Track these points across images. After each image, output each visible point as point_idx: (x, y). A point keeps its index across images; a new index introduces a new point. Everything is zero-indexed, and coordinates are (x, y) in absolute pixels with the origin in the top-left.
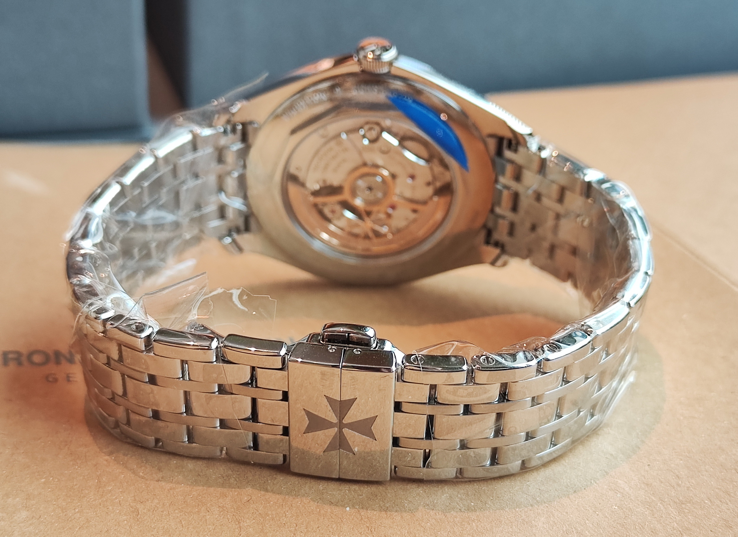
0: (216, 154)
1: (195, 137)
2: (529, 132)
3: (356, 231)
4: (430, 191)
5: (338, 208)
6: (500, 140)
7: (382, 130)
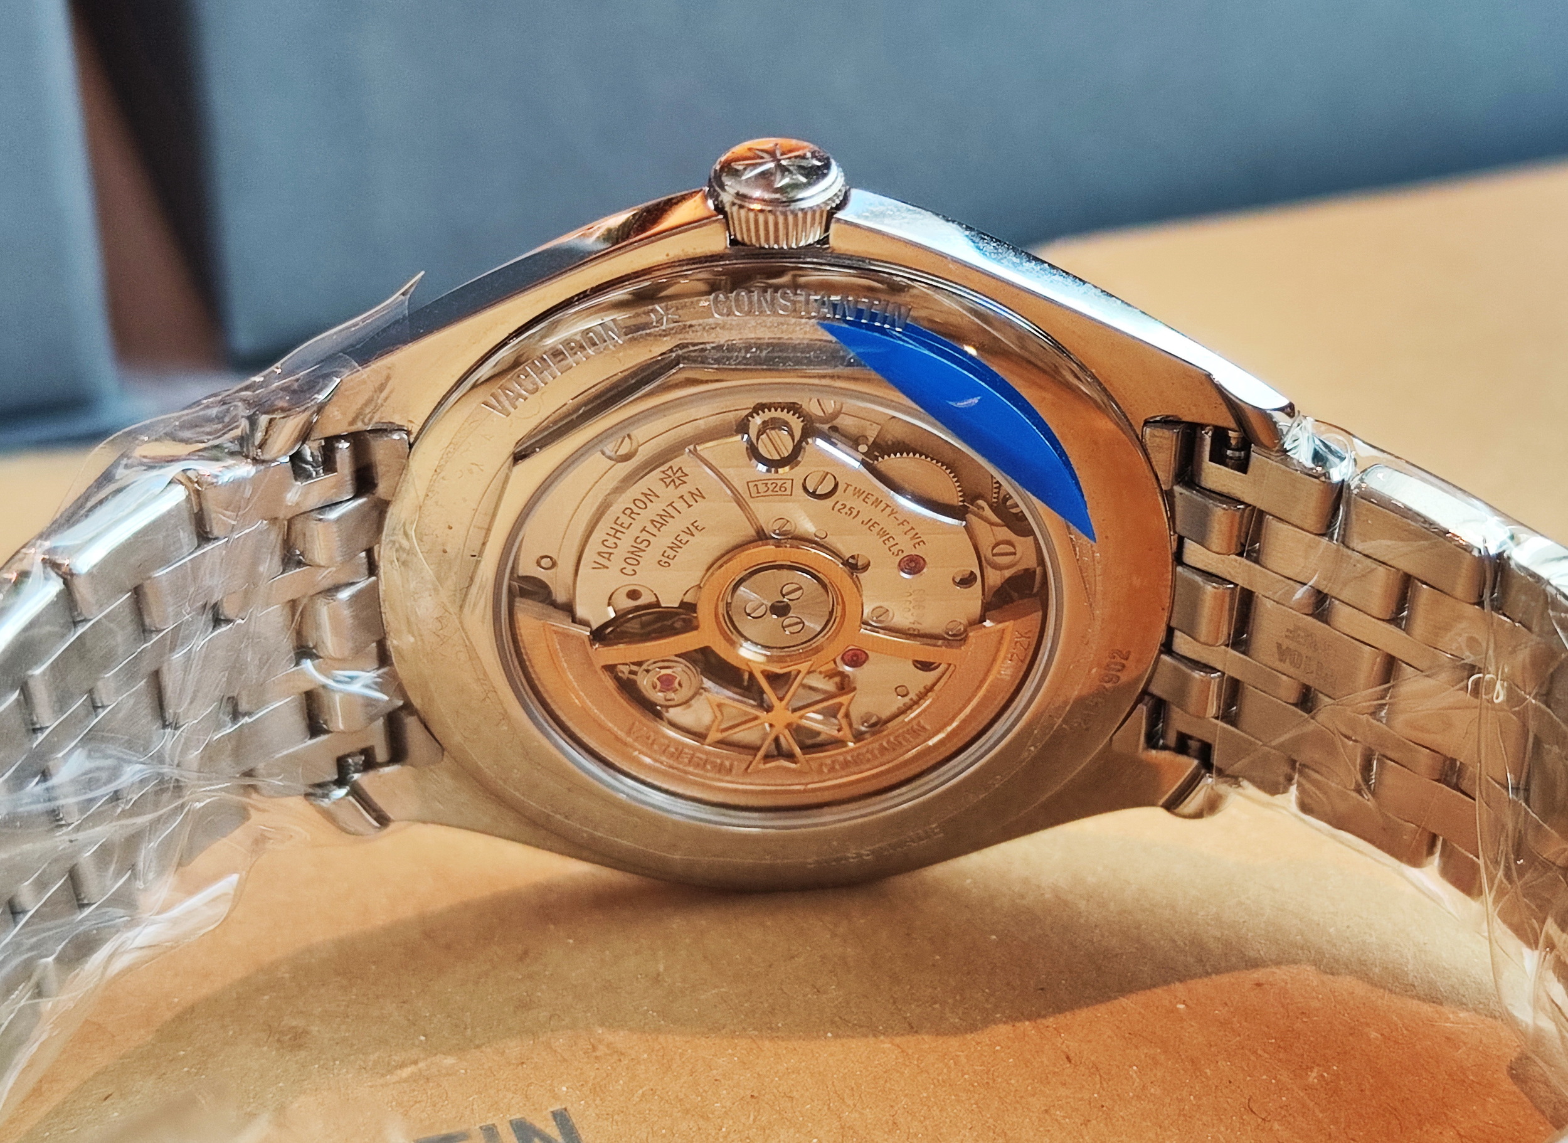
0: (275, 538)
1: (197, 491)
2: (1284, 402)
3: (744, 735)
4: (972, 601)
5: (680, 671)
6: (1190, 433)
7: (809, 431)
